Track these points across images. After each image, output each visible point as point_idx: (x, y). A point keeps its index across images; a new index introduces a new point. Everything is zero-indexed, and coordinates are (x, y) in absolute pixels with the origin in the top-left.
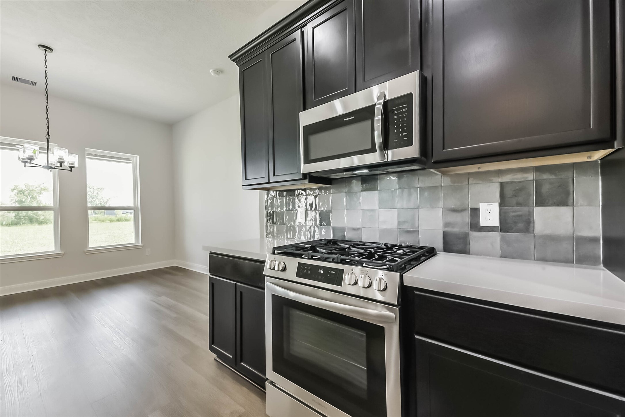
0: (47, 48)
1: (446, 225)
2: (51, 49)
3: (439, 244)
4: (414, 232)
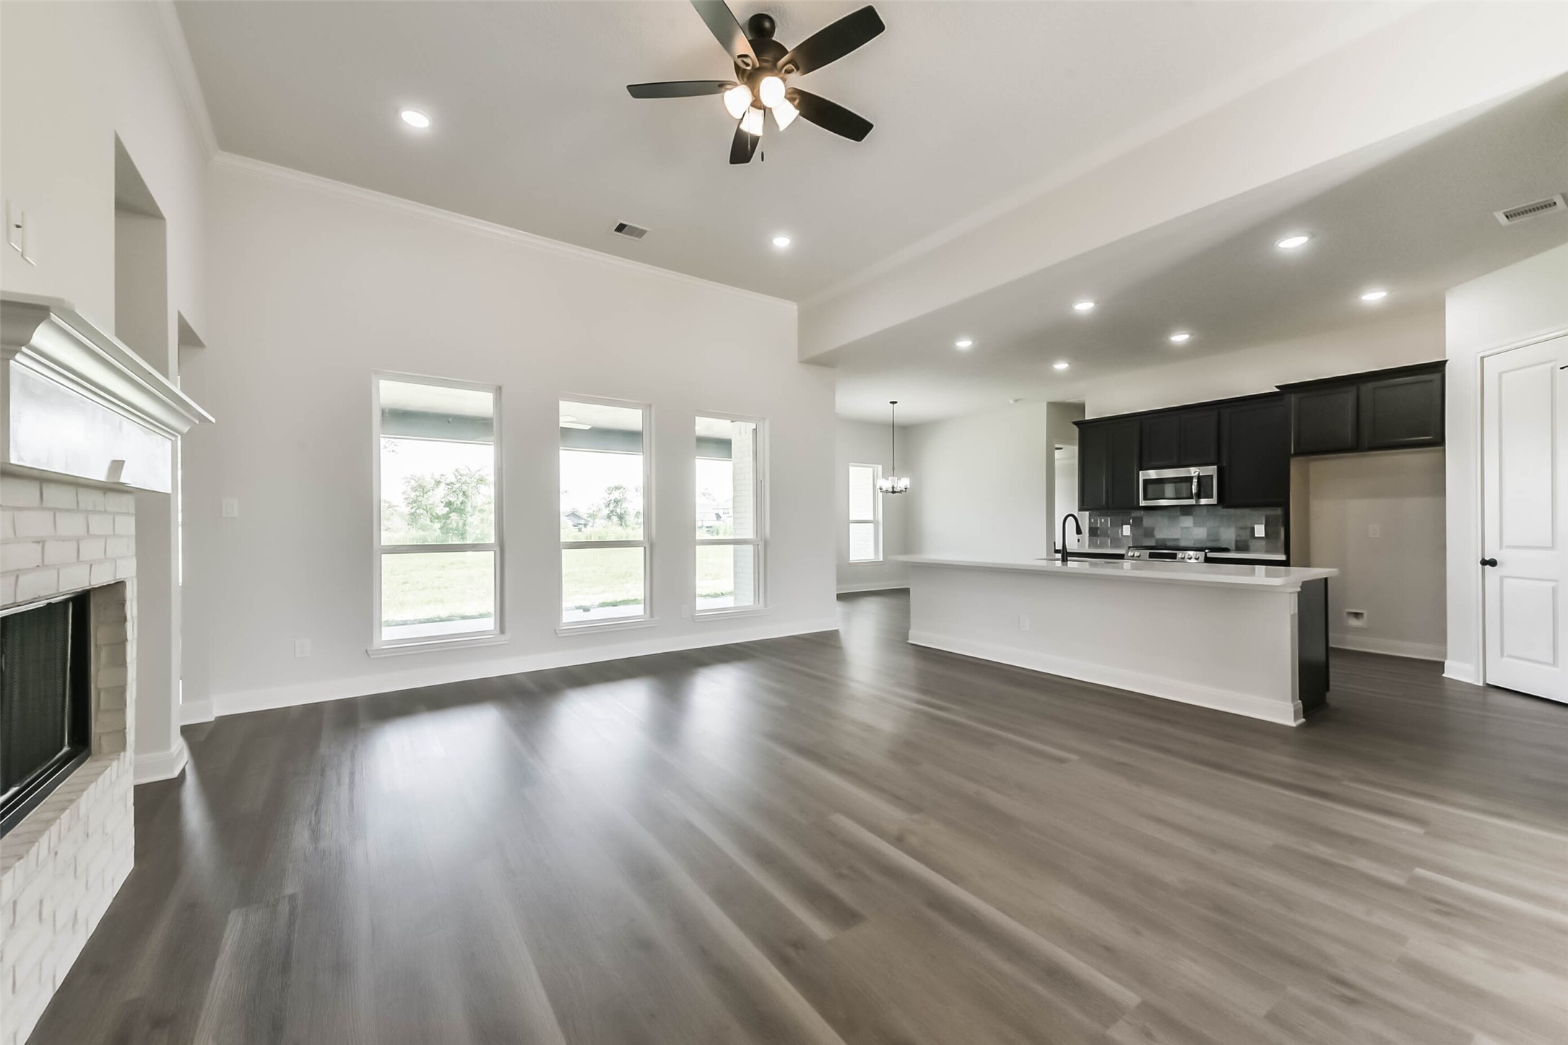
1: (1237, 536)
2: (896, 402)
3: (1233, 546)
4: (1217, 540)
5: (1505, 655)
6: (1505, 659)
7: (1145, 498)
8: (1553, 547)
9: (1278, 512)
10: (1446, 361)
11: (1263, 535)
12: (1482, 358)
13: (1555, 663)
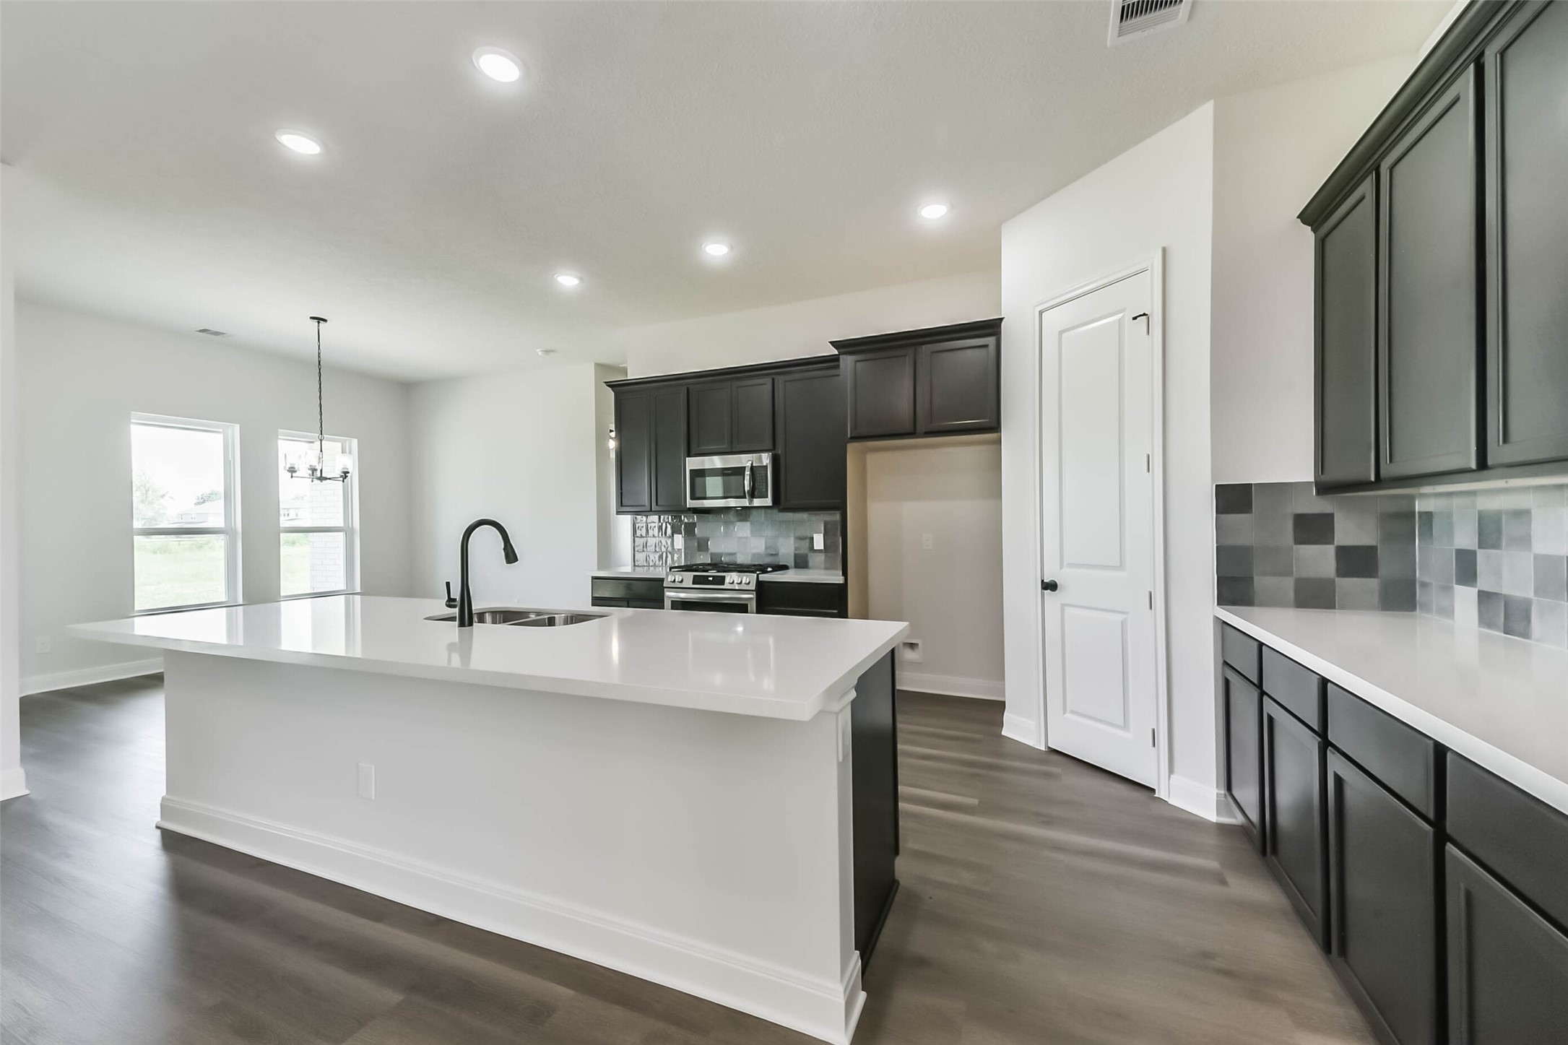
0: (319, 320)
1: (796, 549)
2: (325, 320)
3: (791, 563)
4: (776, 555)
5: (1068, 710)
6: (1068, 715)
7: (693, 498)
8: (1121, 567)
9: (837, 517)
10: (1002, 319)
11: (823, 548)
12: (1041, 313)
13: (1125, 726)
